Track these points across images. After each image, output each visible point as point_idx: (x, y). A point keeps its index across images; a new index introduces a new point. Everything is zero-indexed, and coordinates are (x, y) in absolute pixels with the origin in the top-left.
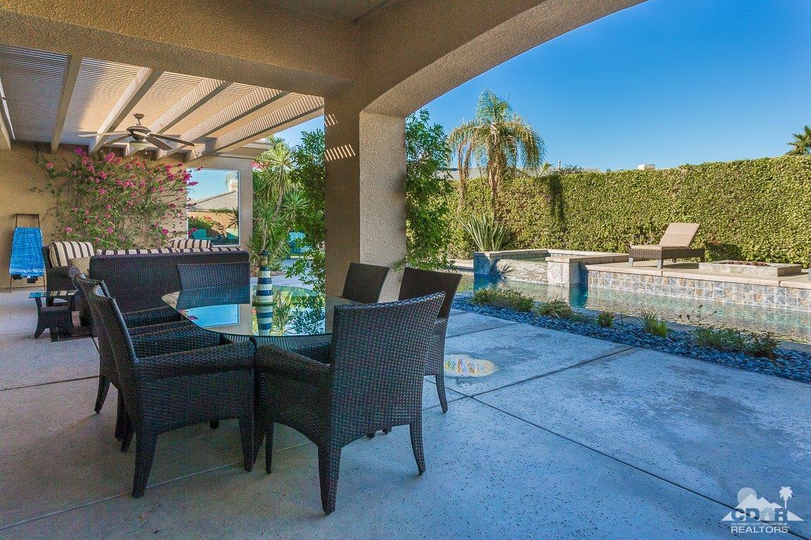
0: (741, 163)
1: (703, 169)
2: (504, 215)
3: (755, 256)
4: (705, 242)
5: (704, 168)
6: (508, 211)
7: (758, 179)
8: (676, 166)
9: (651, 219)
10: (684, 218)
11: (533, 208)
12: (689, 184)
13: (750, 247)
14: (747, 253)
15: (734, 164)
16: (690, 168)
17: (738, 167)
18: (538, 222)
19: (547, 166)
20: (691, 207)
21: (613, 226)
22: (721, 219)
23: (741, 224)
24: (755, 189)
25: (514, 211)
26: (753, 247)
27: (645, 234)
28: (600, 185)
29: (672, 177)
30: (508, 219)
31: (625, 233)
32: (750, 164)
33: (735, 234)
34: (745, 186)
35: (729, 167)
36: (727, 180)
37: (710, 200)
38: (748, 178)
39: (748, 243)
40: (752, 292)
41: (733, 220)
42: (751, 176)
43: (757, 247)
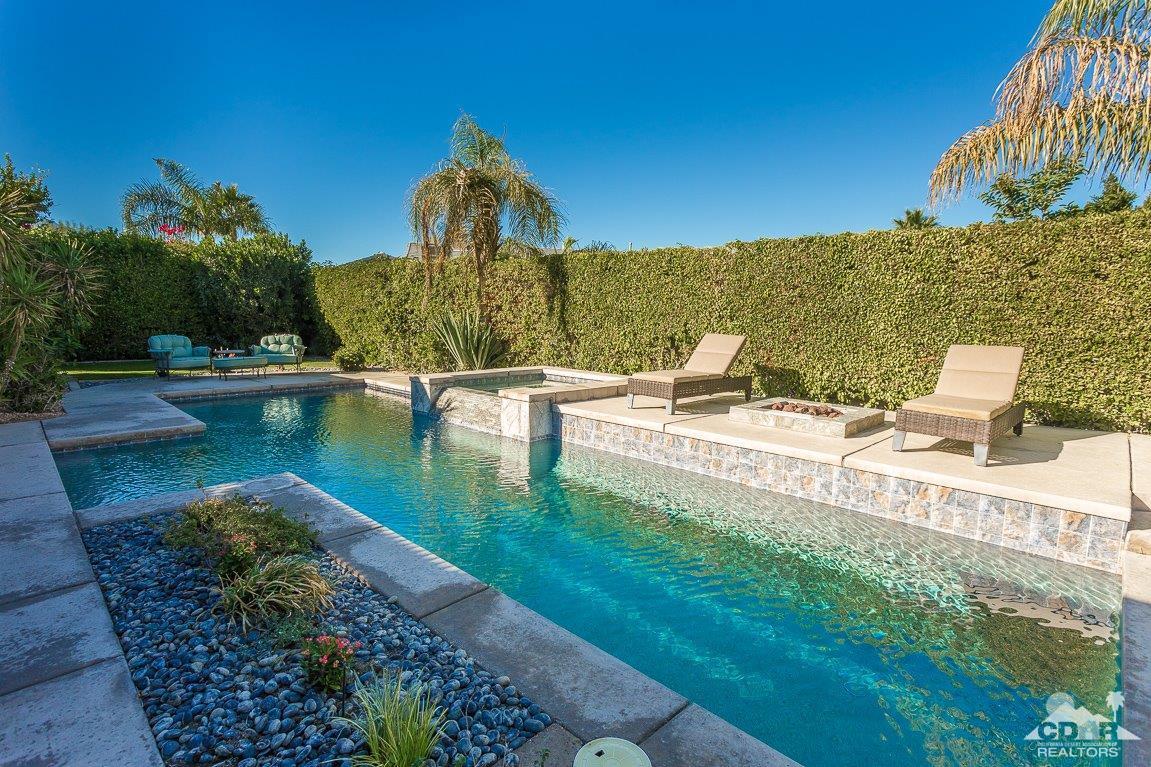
0: (811, 240)
1: (759, 248)
2: (493, 314)
3: (823, 388)
4: (756, 365)
5: (760, 246)
6: (499, 308)
7: (833, 266)
8: (721, 245)
9: (685, 325)
10: (730, 325)
11: (531, 304)
12: (737, 272)
13: (817, 376)
14: (813, 383)
15: (802, 241)
16: (740, 246)
17: (807, 246)
18: (537, 326)
19: (571, 242)
20: (739, 309)
21: (635, 335)
22: (779, 330)
23: (806, 338)
24: (830, 283)
25: (506, 307)
26: (822, 373)
27: (677, 349)
28: (619, 271)
29: (716, 260)
30: (498, 319)
31: (652, 345)
32: (824, 242)
33: (798, 353)
34: (814, 278)
35: (794, 246)
36: (791, 267)
37: (766, 299)
38: (820, 265)
39: (814, 367)
40: (797, 473)
41: (795, 331)
42: (824, 262)
43: (826, 374)
